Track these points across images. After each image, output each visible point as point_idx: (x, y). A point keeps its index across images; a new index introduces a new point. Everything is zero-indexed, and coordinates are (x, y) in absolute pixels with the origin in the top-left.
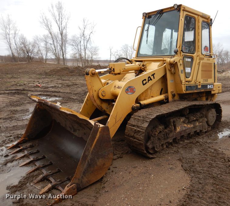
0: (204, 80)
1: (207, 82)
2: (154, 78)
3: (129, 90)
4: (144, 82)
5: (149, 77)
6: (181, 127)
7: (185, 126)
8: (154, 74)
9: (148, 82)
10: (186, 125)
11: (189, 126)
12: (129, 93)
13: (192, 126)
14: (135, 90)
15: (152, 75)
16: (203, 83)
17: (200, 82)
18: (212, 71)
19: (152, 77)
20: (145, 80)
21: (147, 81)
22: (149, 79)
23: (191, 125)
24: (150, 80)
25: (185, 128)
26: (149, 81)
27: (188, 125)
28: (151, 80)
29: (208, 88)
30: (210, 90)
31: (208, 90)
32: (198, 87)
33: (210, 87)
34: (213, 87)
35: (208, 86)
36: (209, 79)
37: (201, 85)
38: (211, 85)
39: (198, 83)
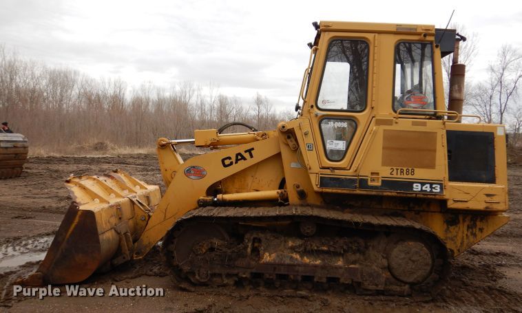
0: (395, 170)
1: (410, 176)
2: (252, 156)
3: (192, 172)
4: (227, 162)
5: (239, 154)
6: (278, 256)
7: (291, 257)
8: (253, 149)
9: (236, 163)
10: (297, 256)
11: (306, 260)
12: (192, 177)
14: (205, 173)
15: (246, 152)
16: (391, 176)
17: (375, 173)
18: (435, 151)
19: (247, 155)
20: (229, 158)
21: (234, 160)
22: (239, 157)
23: (315, 260)
24: (240, 159)
26: (239, 162)
27: (305, 258)
28: (245, 159)
29: (415, 190)
30: (422, 196)
31: (414, 195)
32: (370, 183)
33: (424, 188)
34: (439, 190)
35: (415, 185)
36: (418, 169)
37: (380, 180)
38: (428, 183)
39: (370, 175)
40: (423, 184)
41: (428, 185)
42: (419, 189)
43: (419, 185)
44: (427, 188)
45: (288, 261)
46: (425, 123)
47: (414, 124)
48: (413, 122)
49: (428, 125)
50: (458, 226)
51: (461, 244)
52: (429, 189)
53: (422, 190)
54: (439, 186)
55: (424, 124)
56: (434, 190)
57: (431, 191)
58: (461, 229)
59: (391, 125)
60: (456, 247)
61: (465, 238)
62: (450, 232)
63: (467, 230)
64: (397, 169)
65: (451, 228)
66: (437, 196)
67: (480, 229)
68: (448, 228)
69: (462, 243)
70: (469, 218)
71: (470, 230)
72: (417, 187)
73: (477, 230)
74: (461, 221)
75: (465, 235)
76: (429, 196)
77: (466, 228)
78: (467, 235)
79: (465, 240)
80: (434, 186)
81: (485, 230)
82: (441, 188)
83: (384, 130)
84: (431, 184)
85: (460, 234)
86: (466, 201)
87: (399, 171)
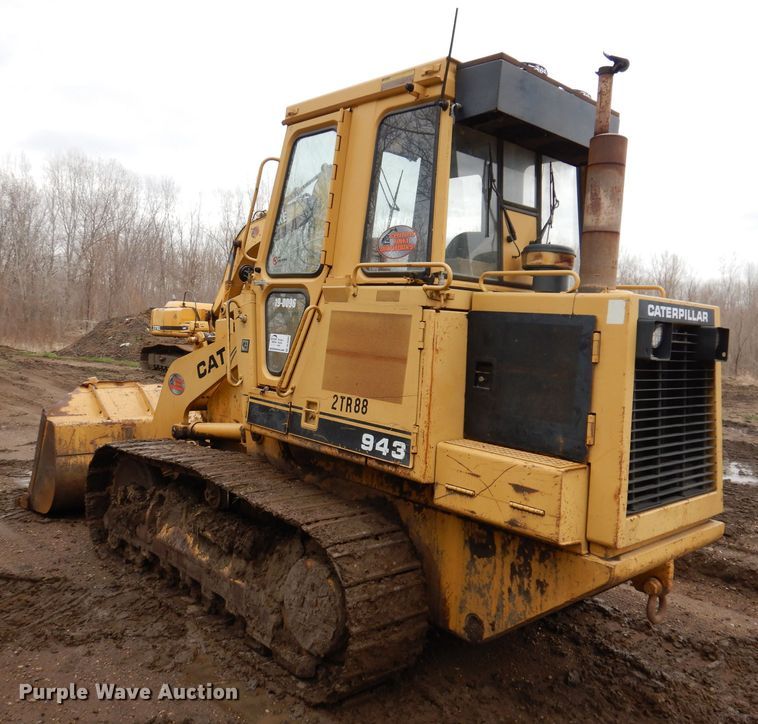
0: (340, 400)
1: (359, 416)
2: (222, 362)
3: (174, 383)
4: (202, 369)
5: (212, 358)
6: (174, 533)
7: (185, 540)
8: (223, 349)
9: (209, 371)
10: (190, 540)
11: (197, 551)
12: (174, 391)
13: (204, 559)
14: (183, 385)
15: (218, 353)
16: (332, 412)
17: (310, 404)
18: (404, 360)
19: (218, 358)
20: (203, 363)
21: (207, 367)
22: (212, 362)
23: (204, 554)
24: (213, 366)
25: (182, 546)
26: (212, 370)
27: (196, 547)
28: (217, 367)
29: (363, 447)
30: (375, 464)
31: (363, 460)
32: (304, 424)
33: (378, 448)
34: (401, 457)
35: (365, 436)
36: (375, 401)
37: (317, 419)
38: (386, 436)
39: (304, 406)
40: (378, 436)
41: (385, 441)
42: (370, 449)
43: (371, 437)
44: (383, 447)
45: (178, 546)
46: (398, 293)
47: (381, 297)
48: (378, 292)
49: (401, 297)
50: (493, 559)
51: (498, 610)
52: (385, 451)
53: (374, 452)
54: (403, 446)
55: (395, 297)
56: (394, 455)
57: (389, 454)
58: (498, 570)
59: (346, 301)
60: (489, 614)
61: (506, 596)
62: (477, 572)
63: (512, 579)
64: (343, 398)
65: (480, 562)
66: (400, 470)
67: (538, 582)
68: (473, 560)
69: (500, 608)
70: (514, 546)
71: (517, 579)
72: (367, 442)
73: (533, 585)
74: (499, 550)
75: (505, 590)
76: (386, 467)
77: (507, 570)
78: (510, 590)
79: (506, 602)
80: (396, 444)
81: (549, 590)
82: (407, 452)
83: (333, 312)
84: (392, 439)
85: (496, 584)
86: (471, 496)
87: (345, 401)
